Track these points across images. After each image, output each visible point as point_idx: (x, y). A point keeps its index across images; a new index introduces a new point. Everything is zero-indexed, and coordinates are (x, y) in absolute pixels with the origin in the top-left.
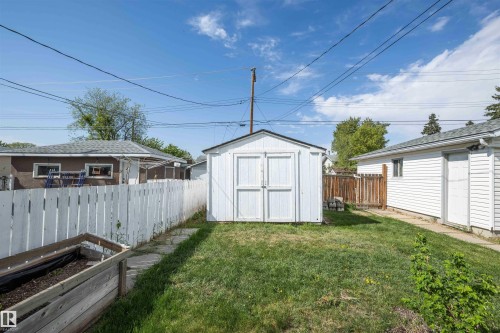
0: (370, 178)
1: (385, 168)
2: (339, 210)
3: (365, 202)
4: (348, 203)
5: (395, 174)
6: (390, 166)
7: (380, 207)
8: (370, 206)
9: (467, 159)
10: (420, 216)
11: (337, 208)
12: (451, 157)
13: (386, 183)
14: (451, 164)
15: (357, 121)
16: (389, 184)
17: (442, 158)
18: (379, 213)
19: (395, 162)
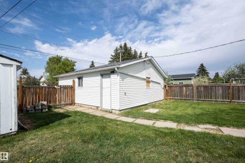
0: (65, 87)
1: (74, 82)
2: (44, 111)
3: (63, 103)
4: (51, 105)
5: (79, 85)
6: (77, 80)
7: (71, 104)
8: (65, 105)
9: (110, 77)
10: (91, 107)
11: (42, 109)
12: (104, 76)
13: (74, 90)
14: (104, 80)
15: (61, 58)
16: (76, 91)
17: (100, 77)
18: (71, 108)
19: (79, 78)
